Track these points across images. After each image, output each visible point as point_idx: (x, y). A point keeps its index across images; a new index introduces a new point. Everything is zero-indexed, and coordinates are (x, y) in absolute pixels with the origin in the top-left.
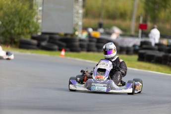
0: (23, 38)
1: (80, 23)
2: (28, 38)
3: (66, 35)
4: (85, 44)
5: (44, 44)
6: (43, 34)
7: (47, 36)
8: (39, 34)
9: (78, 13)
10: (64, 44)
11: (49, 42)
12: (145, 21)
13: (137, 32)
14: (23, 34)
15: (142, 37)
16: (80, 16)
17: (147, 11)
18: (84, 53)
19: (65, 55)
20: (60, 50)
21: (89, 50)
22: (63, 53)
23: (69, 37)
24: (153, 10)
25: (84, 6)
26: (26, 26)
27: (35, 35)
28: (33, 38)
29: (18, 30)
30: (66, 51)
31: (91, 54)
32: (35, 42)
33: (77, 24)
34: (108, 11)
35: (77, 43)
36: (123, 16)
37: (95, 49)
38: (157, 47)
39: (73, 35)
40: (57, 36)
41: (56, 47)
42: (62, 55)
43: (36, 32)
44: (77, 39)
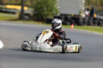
3: (75, 15)
4: (86, 21)
6: (61, 15)
7: (63, 17)
8: (59, 15)
9: (82, 2)
10: (73, 21)
11: (65, 20)
18: (85, 26)
19: (74, 28)
20: (71, 24)
22: (73, 26)
23: (76, 17)
26: (51, 11)
27: (56, 15)
28: (55, 17)
30: (74, 25)
31: (89, 27)
33: (82, 9)
35: (81, 21)
37: (92, 24)
39: (79, 16)
40: (69, 17)
41: (69, 23)
42: (72, 28)
43: (57, 14)
44: (81, 18)
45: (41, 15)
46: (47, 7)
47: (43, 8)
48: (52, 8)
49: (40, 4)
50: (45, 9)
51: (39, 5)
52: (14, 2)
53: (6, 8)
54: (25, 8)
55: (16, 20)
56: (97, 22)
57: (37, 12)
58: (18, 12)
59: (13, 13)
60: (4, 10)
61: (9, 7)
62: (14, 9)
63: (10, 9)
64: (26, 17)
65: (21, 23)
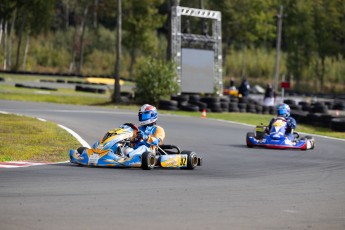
0: (162, 98)
1: (221, 83)
2: (167, 98)
3: (207, 94)
4: (227, 104)
5: (185, 104)
6: (184, 94)
7: (187, 97)
8: (179, 94)
9: (218, 72)
10: (205, 104)
11: (189, 102)
12: (288, 78)
13: (280, 90)
14: (162, 94)
15: (285, 96)
16: (221, 75)
17: (288, 68)
18: (226, 113)
19: (207, 116)
20: (201, 110)
21: (231, 110)
22: (204, 113)
23: (209, 96)
24: (296, 67)
25: (223, 65)
26: (166, 87)
27: (175, 95)
28: (173, 98)
29: (158, 91)
30: (207, 112)
31: (233, 114)
32: (175, 102)
33: (218, 84)
34: (248, 69)
35: (218, 104)
36: (265, 73)
37: (237, 109)
38: (300, 107)
39: (214, 94)
40: (198, 96)
41: (197, 108)
42: (203, 116)
43: (176, 92)
44: (218, 99)
45: (150, 94)
46: (160, 80)
47: (153, 82)
48: (168, 83)
49: (147, 75)
50: (156, 84)
51: (145, 78)
52: (100, 72)
53: (87, 83)
54: (121, 82)
55: (106, 104)
56: (244, 105)
57: (141, 90)
58: (110, 90)
59: (101, 91)
60: (84, 86)
61: (91, 80)
62: (102, 84)
63: (93, 84)
64: (123, 98)
65: (115, 110)
